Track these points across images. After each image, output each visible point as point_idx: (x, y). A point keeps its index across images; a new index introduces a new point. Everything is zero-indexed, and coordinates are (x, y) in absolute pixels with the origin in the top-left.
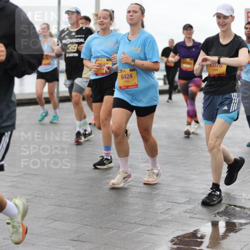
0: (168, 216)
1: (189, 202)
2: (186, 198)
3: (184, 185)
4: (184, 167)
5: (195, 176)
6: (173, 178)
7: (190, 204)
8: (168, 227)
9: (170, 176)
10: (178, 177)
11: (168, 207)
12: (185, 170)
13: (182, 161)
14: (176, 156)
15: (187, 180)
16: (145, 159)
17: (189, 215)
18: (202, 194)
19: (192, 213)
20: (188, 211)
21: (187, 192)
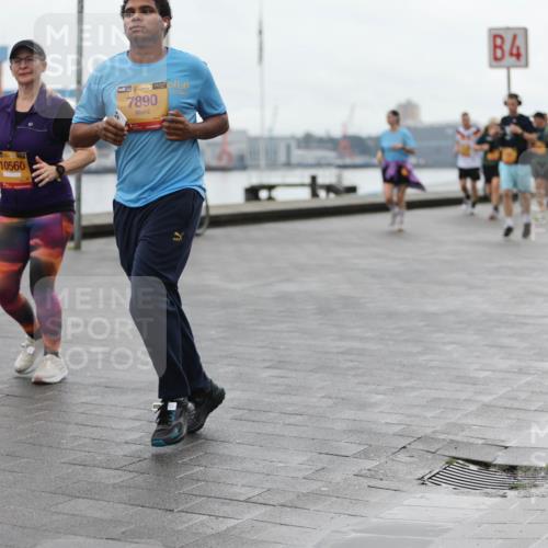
0: (320, 484)
1: (365, 455)
2: (360, 444)
3: (353, 417)
4: (354, 376)
5: (381, 397)
6: (330, 402)
7: (367, 458)
8: (319, 507)
9: (323, 397)
10: (343, 399)
11: (320, 466)
12: (359, 383)
13: (351, 364)
14: (338, 353)
15: (363, 406)
16: (271, 360)
17: (366, 482)
18: (394, 435)
19: (372, 477)
20: (364, 472)
21: (362, 432)
